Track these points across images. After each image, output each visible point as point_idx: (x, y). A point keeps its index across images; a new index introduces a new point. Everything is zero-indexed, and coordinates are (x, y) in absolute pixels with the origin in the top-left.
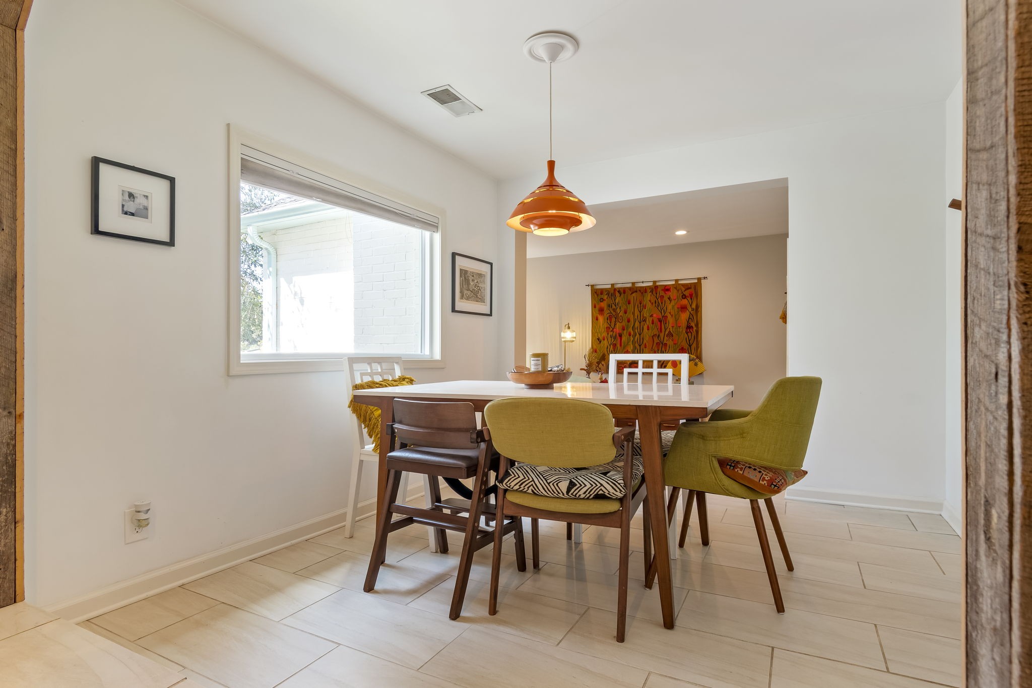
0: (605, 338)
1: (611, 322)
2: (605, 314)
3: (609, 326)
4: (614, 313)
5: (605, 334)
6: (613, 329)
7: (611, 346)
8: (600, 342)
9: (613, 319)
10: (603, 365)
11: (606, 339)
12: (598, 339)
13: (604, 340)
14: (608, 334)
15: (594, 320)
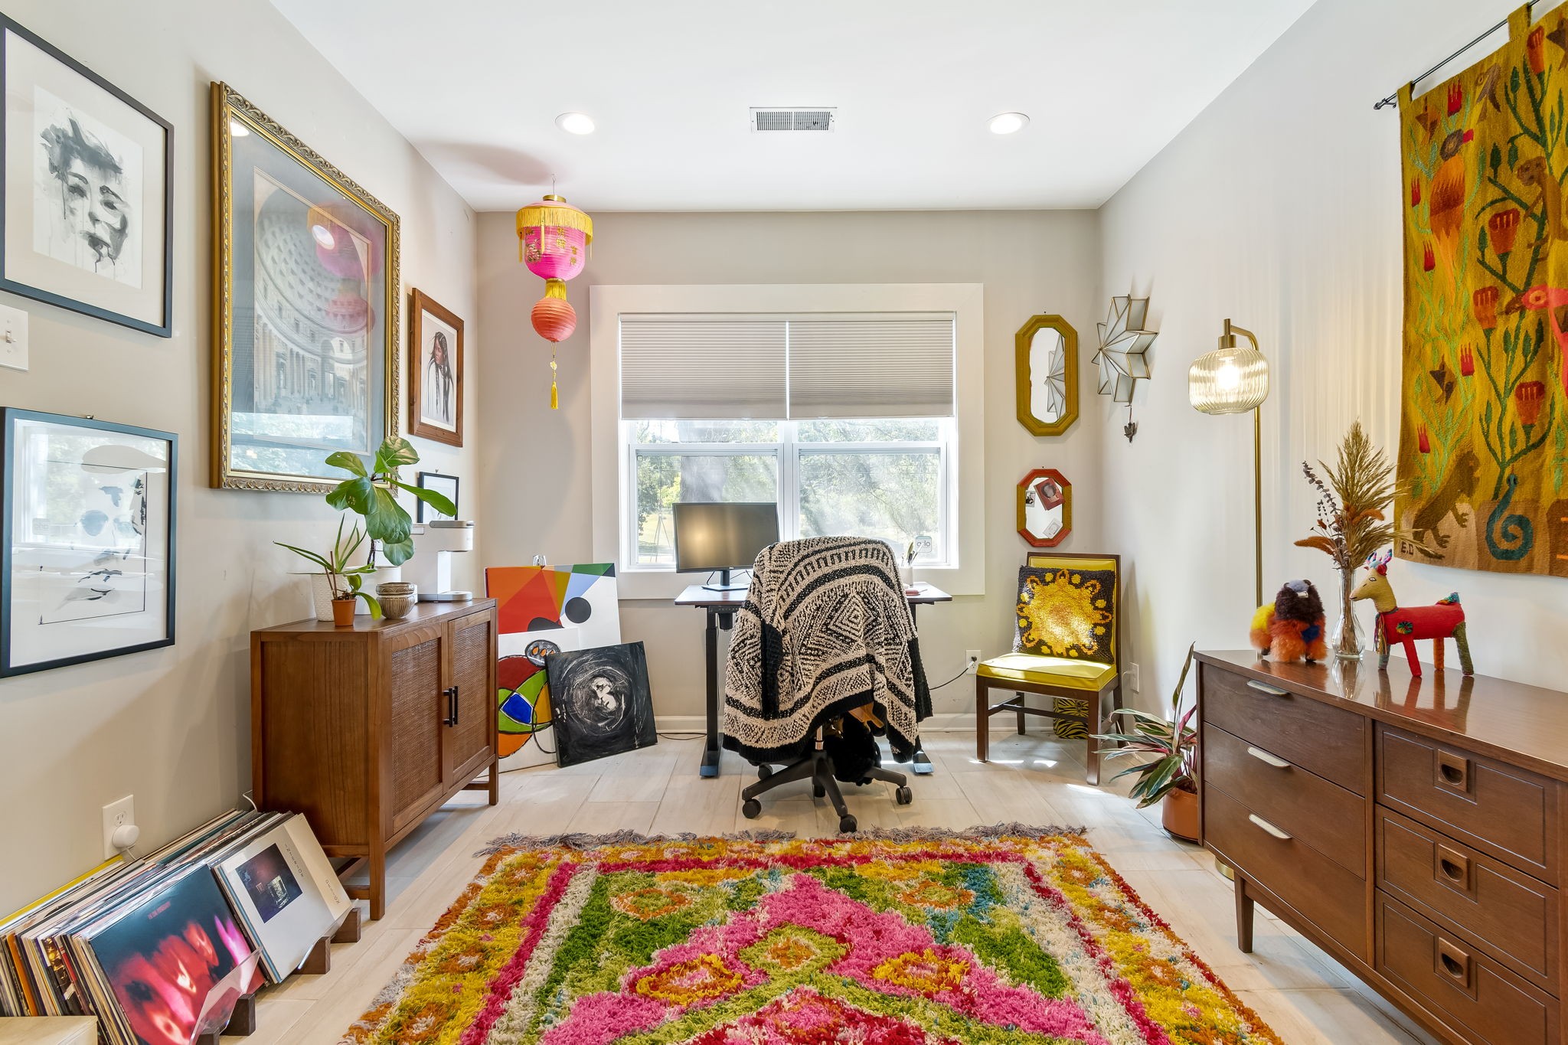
0: (1475, 354)
1: (1504, 257)
2: (1468, 222)
3: (1490, 281)
4: (1527, 193)
5: (1474, 336)
6: (1520, 294)
7: (1511, 403)
8: (1449, 389)
9: (1524, 233)
10: (1461, 520)
11: (1478, 365)
12: (1440, 375)
13: (1468, 371)
14: (1488, 333)
15: (1418, 270)
